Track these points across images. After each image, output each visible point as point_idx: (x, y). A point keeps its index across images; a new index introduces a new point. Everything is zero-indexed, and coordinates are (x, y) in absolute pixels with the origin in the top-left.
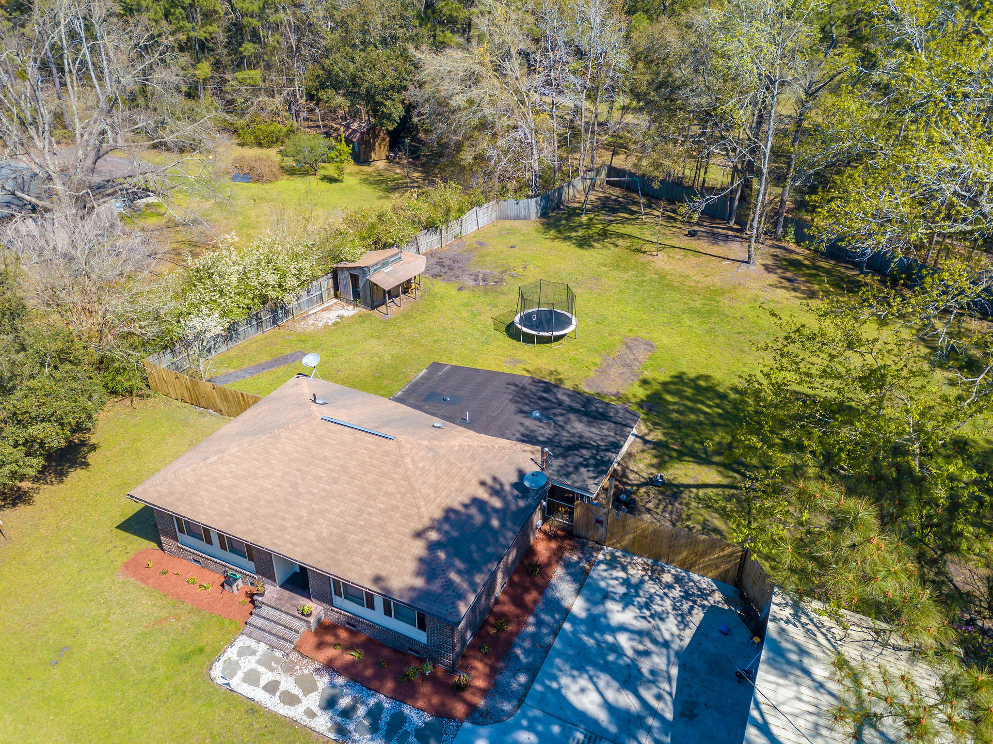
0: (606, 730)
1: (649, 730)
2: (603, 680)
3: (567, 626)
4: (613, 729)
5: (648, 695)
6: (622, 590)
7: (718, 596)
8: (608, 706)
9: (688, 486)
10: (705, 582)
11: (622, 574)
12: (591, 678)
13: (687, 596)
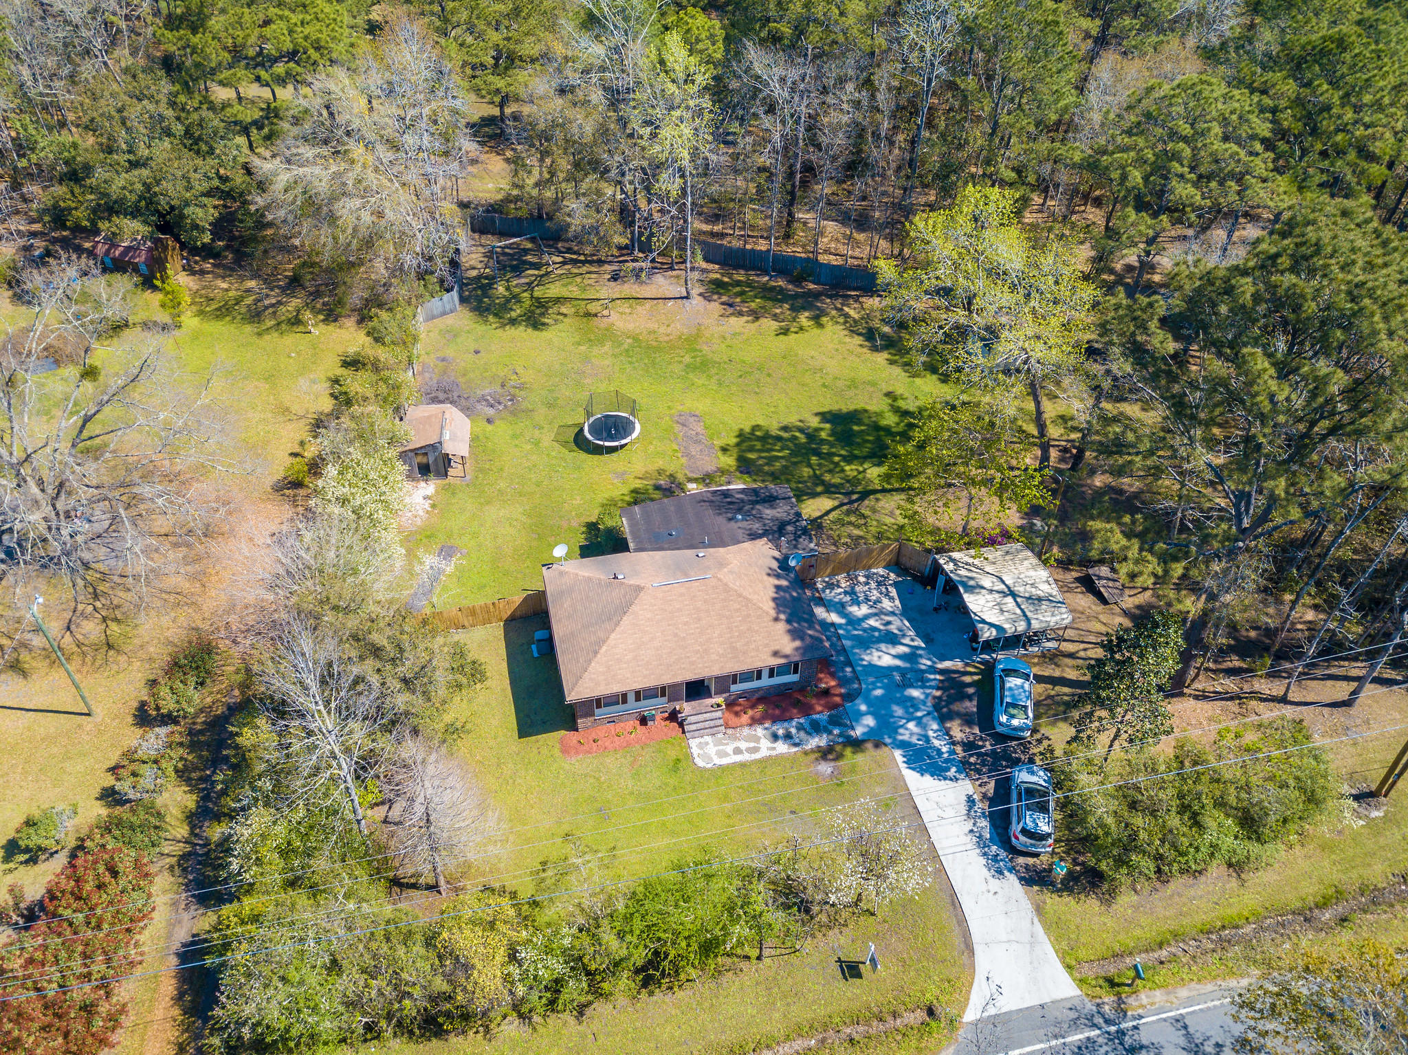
0: (905, 668)
1: (921, 656)
2: (883, 646)
3: (841, 632)
4: (908, 665)
5: (907, 641)
6: (848, 598)
7: (892, 576)
8: (896, 657)
9: (821, 517)
10: (881, 571)
11: (840, 590)
12: (877, 650)
13: (879, 584)
